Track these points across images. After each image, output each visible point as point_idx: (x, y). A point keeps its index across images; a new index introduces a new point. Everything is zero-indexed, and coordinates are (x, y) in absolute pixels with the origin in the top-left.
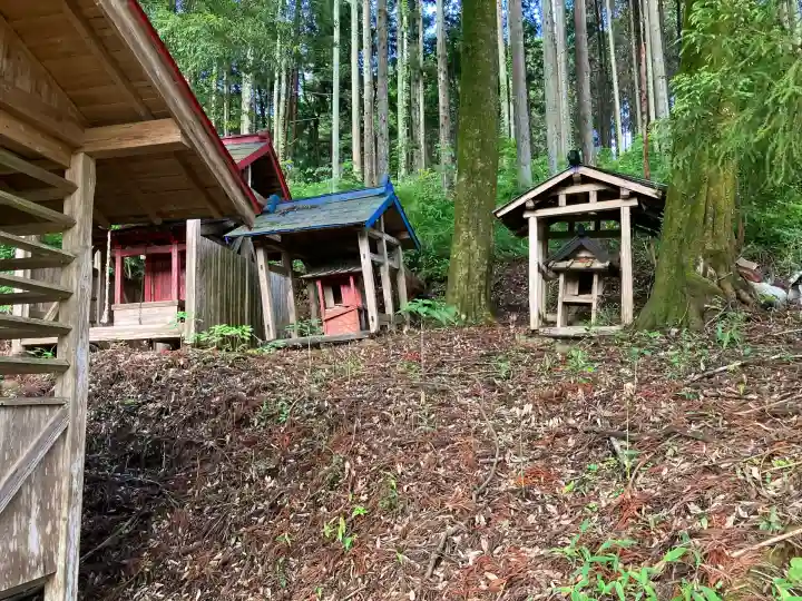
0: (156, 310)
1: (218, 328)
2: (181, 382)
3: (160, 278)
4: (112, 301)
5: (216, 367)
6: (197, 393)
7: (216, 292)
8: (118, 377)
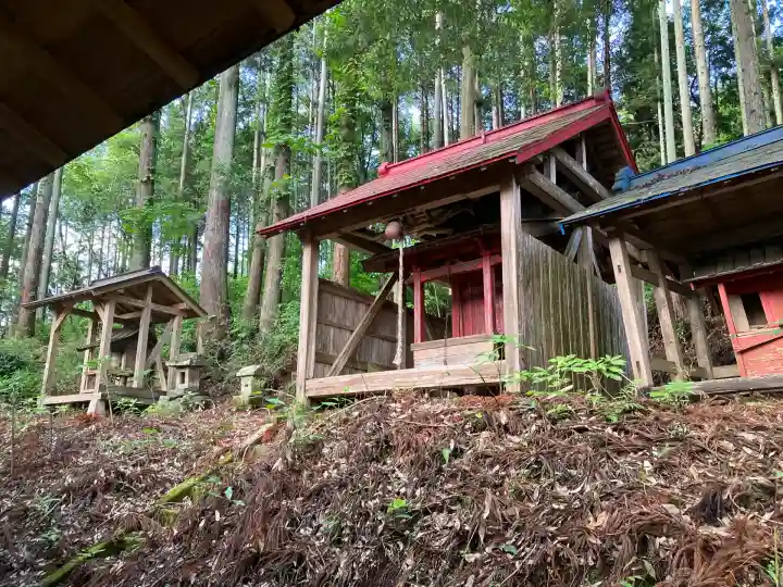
0: (466, 348)
1: (561, 361)
2: (505, 465)
3: (469, 309)
4: (409, 339)
5: (581, 430)
6: (543, 493)
7: (547, 316)
8: (385, 448)
